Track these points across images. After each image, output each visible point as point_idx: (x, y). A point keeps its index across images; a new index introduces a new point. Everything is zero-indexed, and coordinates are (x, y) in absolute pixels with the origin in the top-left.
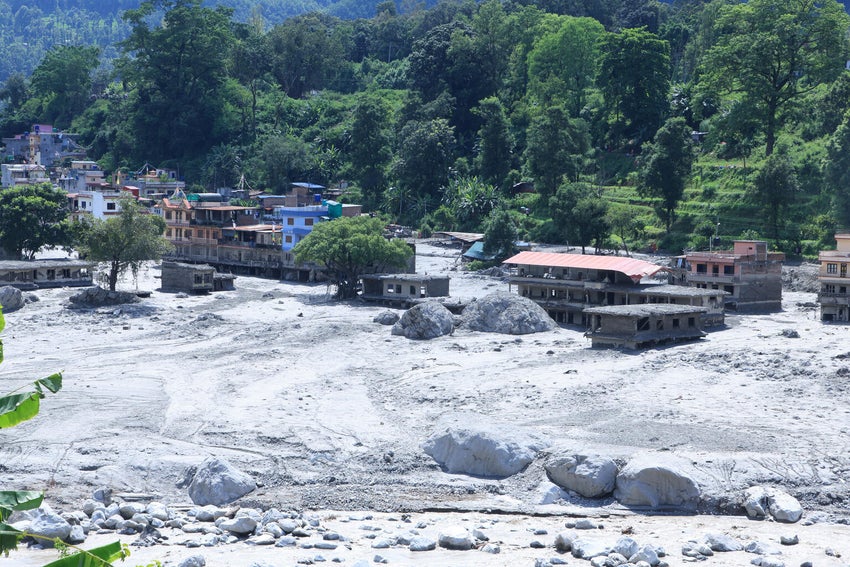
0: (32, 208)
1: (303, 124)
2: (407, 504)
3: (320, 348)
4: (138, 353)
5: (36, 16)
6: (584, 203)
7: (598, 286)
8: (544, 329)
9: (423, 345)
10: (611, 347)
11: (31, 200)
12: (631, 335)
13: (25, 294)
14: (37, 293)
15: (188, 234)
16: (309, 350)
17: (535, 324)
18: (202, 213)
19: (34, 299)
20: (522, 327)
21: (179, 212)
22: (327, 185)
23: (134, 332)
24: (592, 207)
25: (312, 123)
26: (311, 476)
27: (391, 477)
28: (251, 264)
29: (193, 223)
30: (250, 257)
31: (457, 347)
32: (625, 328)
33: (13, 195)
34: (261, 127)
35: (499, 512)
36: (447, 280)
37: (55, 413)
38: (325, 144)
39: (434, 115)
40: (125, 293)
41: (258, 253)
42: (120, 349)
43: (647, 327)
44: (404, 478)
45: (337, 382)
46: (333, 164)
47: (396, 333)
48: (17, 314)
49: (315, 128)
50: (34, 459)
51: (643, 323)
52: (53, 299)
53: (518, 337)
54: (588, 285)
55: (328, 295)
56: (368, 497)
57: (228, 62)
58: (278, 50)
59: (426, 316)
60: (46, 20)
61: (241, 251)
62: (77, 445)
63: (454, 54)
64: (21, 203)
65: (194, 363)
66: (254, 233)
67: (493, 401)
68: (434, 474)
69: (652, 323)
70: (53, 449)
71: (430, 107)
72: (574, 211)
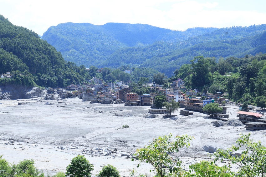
0: (161, 100)
1: (222, 81)
2: (196, 157)
3: (198, 128)
4: (168, 127)
5: (195, 51)
6: (262, 100)
7: (251, 118)
8: (240, 125)
9: (217, 128)
10: (249, 130)
11: (160, 99)
12: (252, 128)
13: (156, 115)
14: (159, 115)
15: (189, 104)
16: (196, 128)
17: (239, 125)
18: (191, 100)
19: (158, 116)
20: (236, 125)
21: (187, 100)
22: (223, 93)
23: (171, 123)
24: (263, 101)
25: (223, 81)
26: (182, 151)
27: (195, 152)
28: (198, 110)
29: (189, 102)
30: (198, 109)
31: (222, 129)
32: (252, 127)
33: (157, 98)
34: (214, 81)
35: (211, 159)
36: (228, 115)
37: (148, 138)
38: (224, 85)
39: (242, 81)
40: (173, 115)
41: (199, 108)
42: (166, 126)
43: (256, 127)
44: (198, 152)
45: (197, 134)
46: (225, 89)
47: (213, 125)
48: (154, 119)
49: (224, 82)
50: (141, 145)
51: (255, 126)
52: (161, 116)
53: (234, 127)
54: (250, 118)
55: (208, 117)
56: (190, 155)
57: (209, 69)
58: (219, 66)
59: (218, 123)
60: (197, 52)
61: (197, 107)
62: (148, 143)
63: (248, 69)
64: (158, 99)
65: (175, 130)
66: (199, 104)
67: (220, 139)
68: (203, 152)
69: (257, 126)
70: (144, 144)
71: (242, 79)
72: (260, 102)
